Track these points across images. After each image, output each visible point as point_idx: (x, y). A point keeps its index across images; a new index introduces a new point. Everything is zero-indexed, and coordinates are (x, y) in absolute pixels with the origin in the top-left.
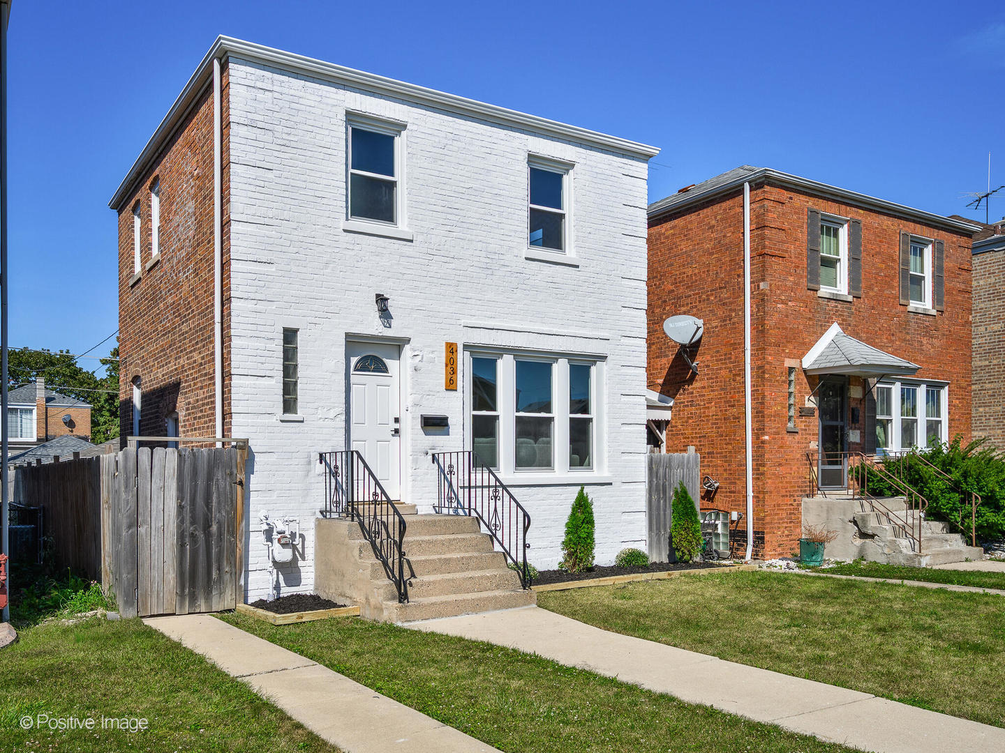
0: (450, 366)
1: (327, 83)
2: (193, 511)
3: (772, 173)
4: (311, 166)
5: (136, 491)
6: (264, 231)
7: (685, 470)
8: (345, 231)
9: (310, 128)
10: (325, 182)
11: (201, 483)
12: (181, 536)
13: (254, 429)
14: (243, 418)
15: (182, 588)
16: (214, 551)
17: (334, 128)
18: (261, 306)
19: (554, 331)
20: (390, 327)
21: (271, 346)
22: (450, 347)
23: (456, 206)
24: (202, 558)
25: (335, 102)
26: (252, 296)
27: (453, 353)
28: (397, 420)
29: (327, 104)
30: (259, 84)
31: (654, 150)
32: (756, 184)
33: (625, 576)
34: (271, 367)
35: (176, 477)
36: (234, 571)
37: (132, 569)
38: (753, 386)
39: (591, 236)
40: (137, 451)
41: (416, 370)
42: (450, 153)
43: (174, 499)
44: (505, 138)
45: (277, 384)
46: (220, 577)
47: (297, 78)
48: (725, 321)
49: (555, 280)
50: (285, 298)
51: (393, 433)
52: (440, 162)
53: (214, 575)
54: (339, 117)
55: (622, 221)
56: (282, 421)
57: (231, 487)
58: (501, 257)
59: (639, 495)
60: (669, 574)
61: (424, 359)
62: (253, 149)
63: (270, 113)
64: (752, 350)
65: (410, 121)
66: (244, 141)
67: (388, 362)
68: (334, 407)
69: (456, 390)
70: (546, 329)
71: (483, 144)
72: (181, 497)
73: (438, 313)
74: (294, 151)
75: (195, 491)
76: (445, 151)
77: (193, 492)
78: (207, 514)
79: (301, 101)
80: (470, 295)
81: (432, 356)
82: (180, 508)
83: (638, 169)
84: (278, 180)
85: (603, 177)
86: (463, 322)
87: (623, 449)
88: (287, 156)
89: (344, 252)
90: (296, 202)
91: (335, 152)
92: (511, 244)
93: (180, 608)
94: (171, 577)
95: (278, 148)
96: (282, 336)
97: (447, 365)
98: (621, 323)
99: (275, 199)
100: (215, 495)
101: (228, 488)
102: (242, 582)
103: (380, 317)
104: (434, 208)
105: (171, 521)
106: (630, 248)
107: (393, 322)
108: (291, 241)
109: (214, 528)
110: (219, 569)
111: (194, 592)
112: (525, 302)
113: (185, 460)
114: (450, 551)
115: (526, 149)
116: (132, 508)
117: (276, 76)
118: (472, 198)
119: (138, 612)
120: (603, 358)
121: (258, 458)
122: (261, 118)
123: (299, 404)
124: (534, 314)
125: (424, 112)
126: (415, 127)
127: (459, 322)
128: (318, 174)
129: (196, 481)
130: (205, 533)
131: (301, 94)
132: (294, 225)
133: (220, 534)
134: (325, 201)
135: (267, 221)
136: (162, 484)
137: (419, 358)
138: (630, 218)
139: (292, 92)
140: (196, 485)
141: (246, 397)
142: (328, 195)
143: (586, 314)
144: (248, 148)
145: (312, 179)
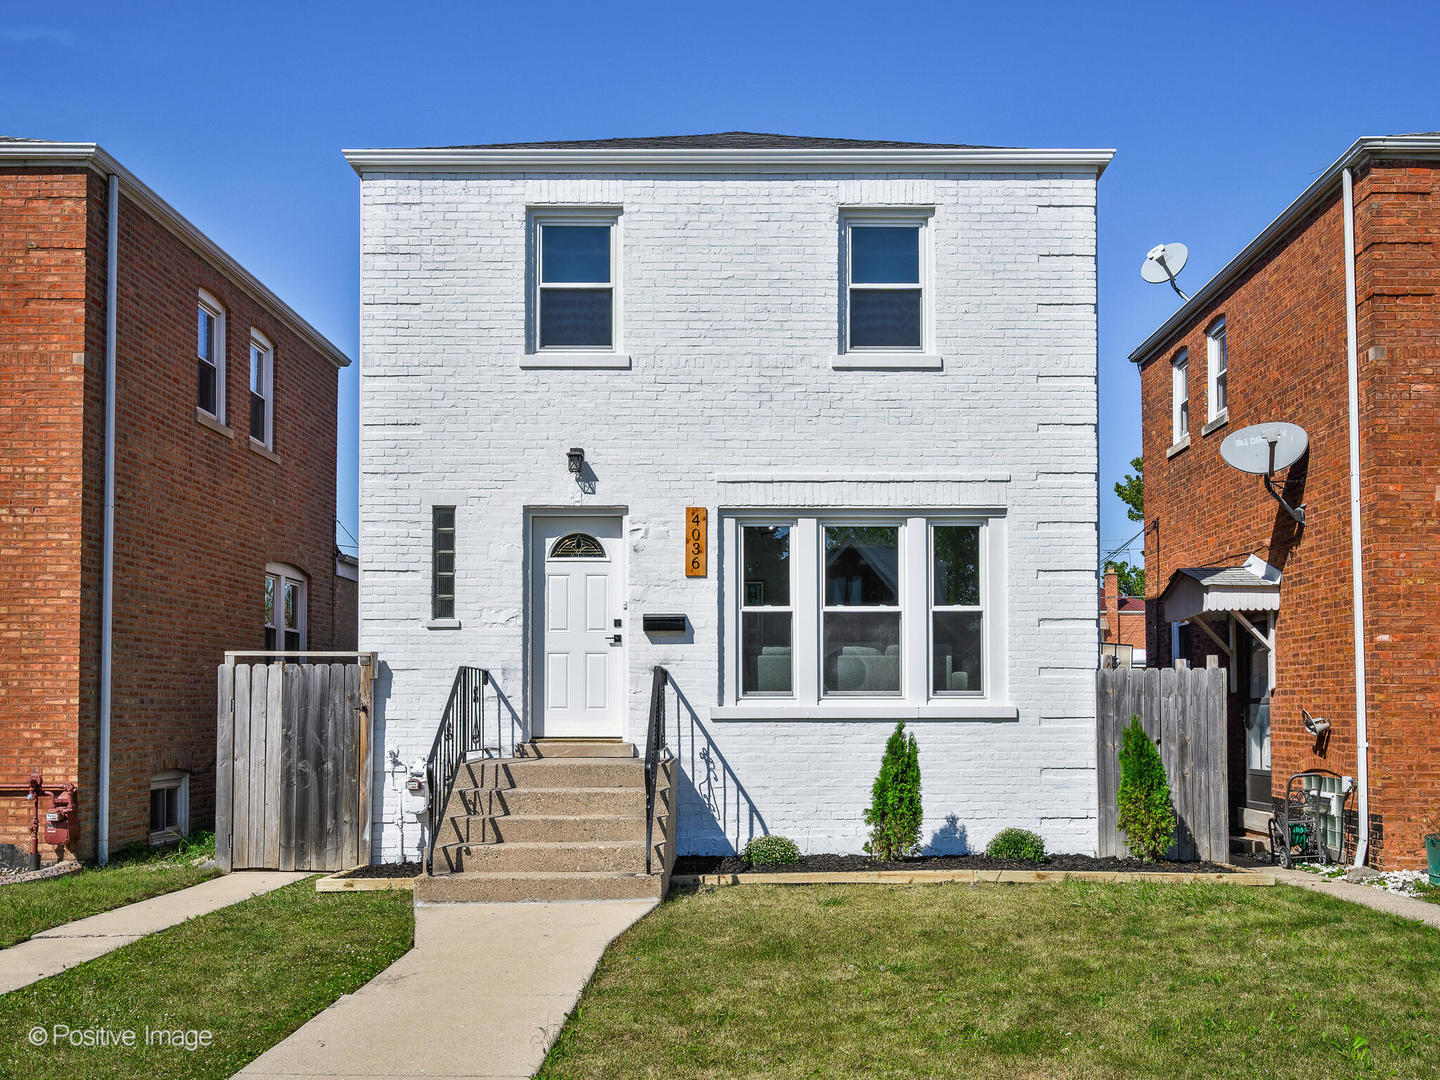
0: (692, 541)
1: (499, 176)
2: (303, 744)
3: (1381, 143)
4: (476, 290)
5: (232, 717)
6: (409, 383)
7: (1188, 698)
8: (523, 368)
9: (473, 241)
10: (495, 307)
11: (313, 709)
12: (287, 774)
13: (391, 640)
14: (377, 626)
15: (288, 838)
16: (330, 794)
17: (509, 233)
18: (403, 481)
19: (892, 476)
20: (594, 493)
21: (416, 530)
22: (693, 514)
23: (705, 307)
24: (313, 803)
25: (509, 199)
26: (390, 469)
27: (698, 522)
28: (618, 623)
29: (498, 204)
30: (402, 199)
31: (1104, 154)
32: (1362, 169)
33: (938, 871)
34: (415, 558)
35: (281, 700)
36: (355, 821)
37: (227, 811)
38: (1364, 542)
39: (968, 317)
40: (234, 669)
41: (635, 550)
42: (695, 233)
43: (279, 727)
44: (796, 191)
45: (423, 580)
46: (337, 827)
47: (456, 180)
48: (1332, 425)
49: (893, 396)
50: (437, 468)
51: (612, 641)
52: (679, 250)
53: (329, 824)
54: (516, 217)
55: (1038, 283)
56: (430, 629)
57: (352, 714)
58: (787, 372)
59: (1080, 740)
60: (1039, 876)
61: (649, 535)
62: (393, 283)
63: (417, 233)
64: (1361, 475)
65: (627, 201)
66: (381, 274)
67: (604, 541)
68: (506, 608)
69: (706, 577)
70: (873, 474)
71: (754, 209)
72: (287, 725)
73: (675, 467)
74: (451, 274)
75: (306, 718)
76: (687, 232)
77: (302, 720)
78: (320, 748)
79: (461, 207)
80: (730, 434)
81: (663, 528)
82: (286, 738)
83: (1074, 192)
84: (426, 316)
85: (994, 217)
86: (718, 475)
87: (1044, 662)
88: (439, 282)
89: (522, 397)
90: (451, 341)
91: (509, 266)
92: (805, 350)
93: (285, 863)
94: (274, 823)
95: (427, 274)
96: (431, 517)
97: (687, 542)
98: (1035, 452)
99: (422, 340)
100: (331, 723)
101: (348, 715)
102: (367, 837)
103: (577, 480)
104: (668, 316)
105: (275, 755)
106: (1057, 325)
107: (599, 486)
108: (445, 392)
109: (329, 766)
110: (335, 817)
111: (303, 845)
112: (832, 435)
113: (292, 680)
114: (588, 811)
115: (834, 202)
116: (228, 737)
117: (426, 183)
118: (734, 291)
119: (232, 863)
120: (1001, 512)
121: (397, 678)
122: (405, 241)
123: (456, 606)
124: (850, 453)
125: (650, 183)
126: (635, 208)
127: (710, 477)
128: (485, 299)
129: (306, 706)
130: (316, 770)
131: (463, 198)
132: (450, 371)
133: (337, 773)
134: (494, 333)
135: (412, 371)
136: (264, 709)
137: (640, 534)
138: (1055, 275)
139: (448, 199)
140: (306, 711)
141: (381, 599)
142: (497, 324)
143: (960, 443)
144: (386, 282)
145: (475, 307)
